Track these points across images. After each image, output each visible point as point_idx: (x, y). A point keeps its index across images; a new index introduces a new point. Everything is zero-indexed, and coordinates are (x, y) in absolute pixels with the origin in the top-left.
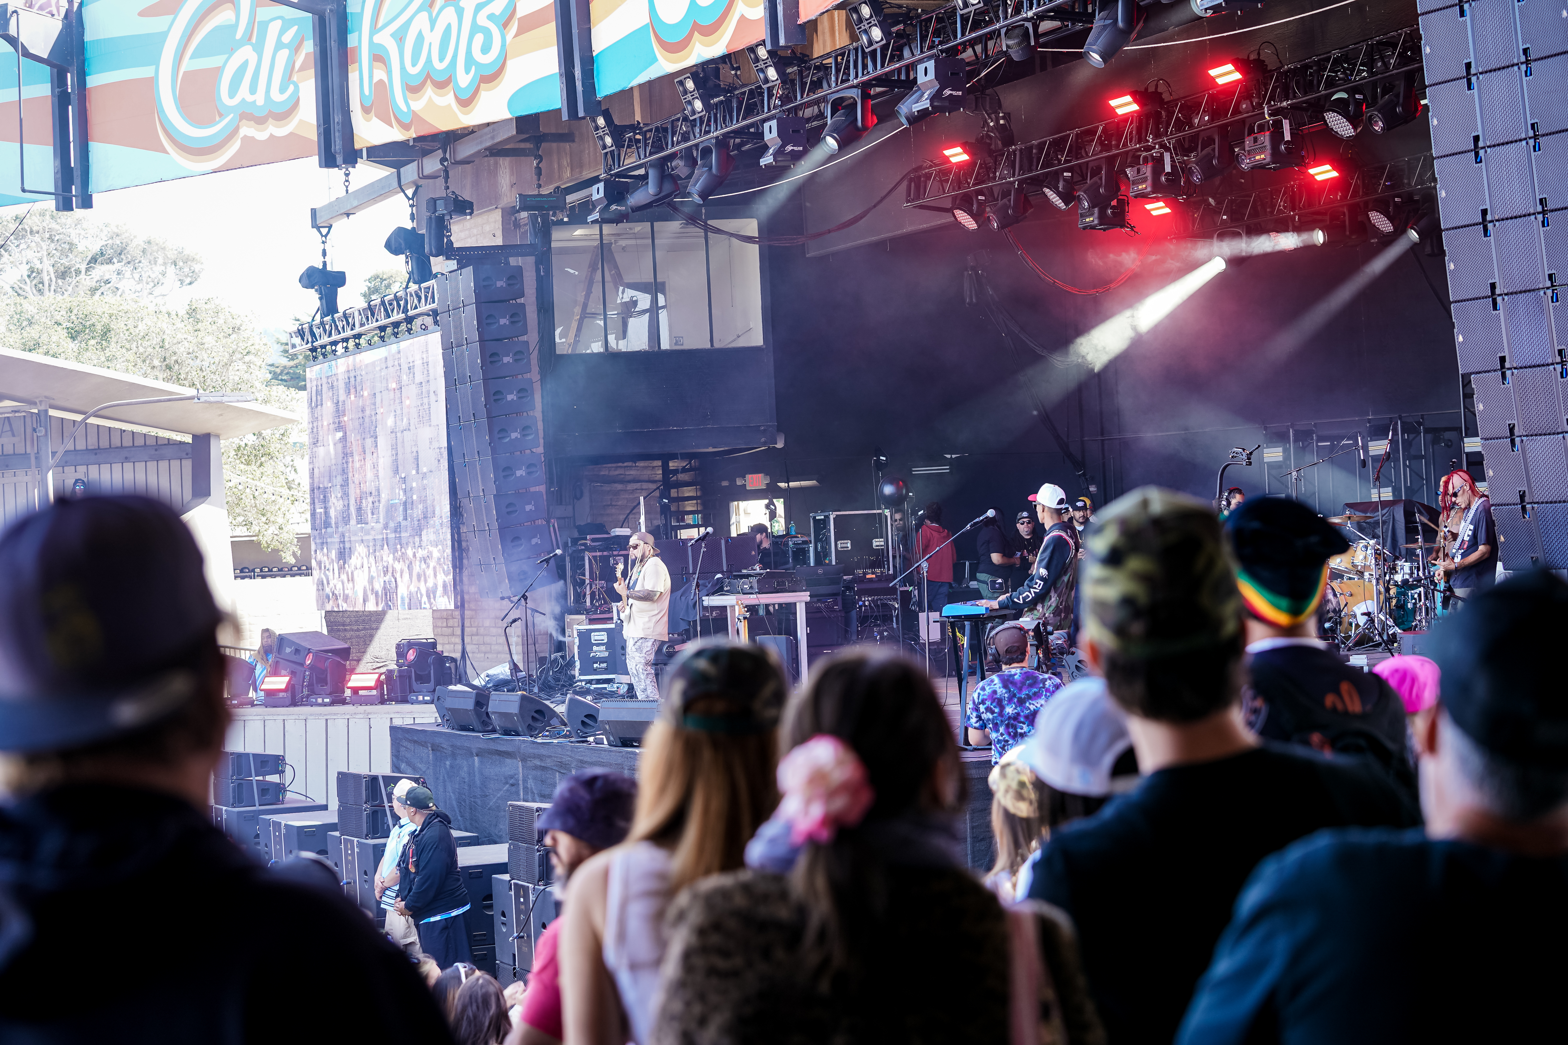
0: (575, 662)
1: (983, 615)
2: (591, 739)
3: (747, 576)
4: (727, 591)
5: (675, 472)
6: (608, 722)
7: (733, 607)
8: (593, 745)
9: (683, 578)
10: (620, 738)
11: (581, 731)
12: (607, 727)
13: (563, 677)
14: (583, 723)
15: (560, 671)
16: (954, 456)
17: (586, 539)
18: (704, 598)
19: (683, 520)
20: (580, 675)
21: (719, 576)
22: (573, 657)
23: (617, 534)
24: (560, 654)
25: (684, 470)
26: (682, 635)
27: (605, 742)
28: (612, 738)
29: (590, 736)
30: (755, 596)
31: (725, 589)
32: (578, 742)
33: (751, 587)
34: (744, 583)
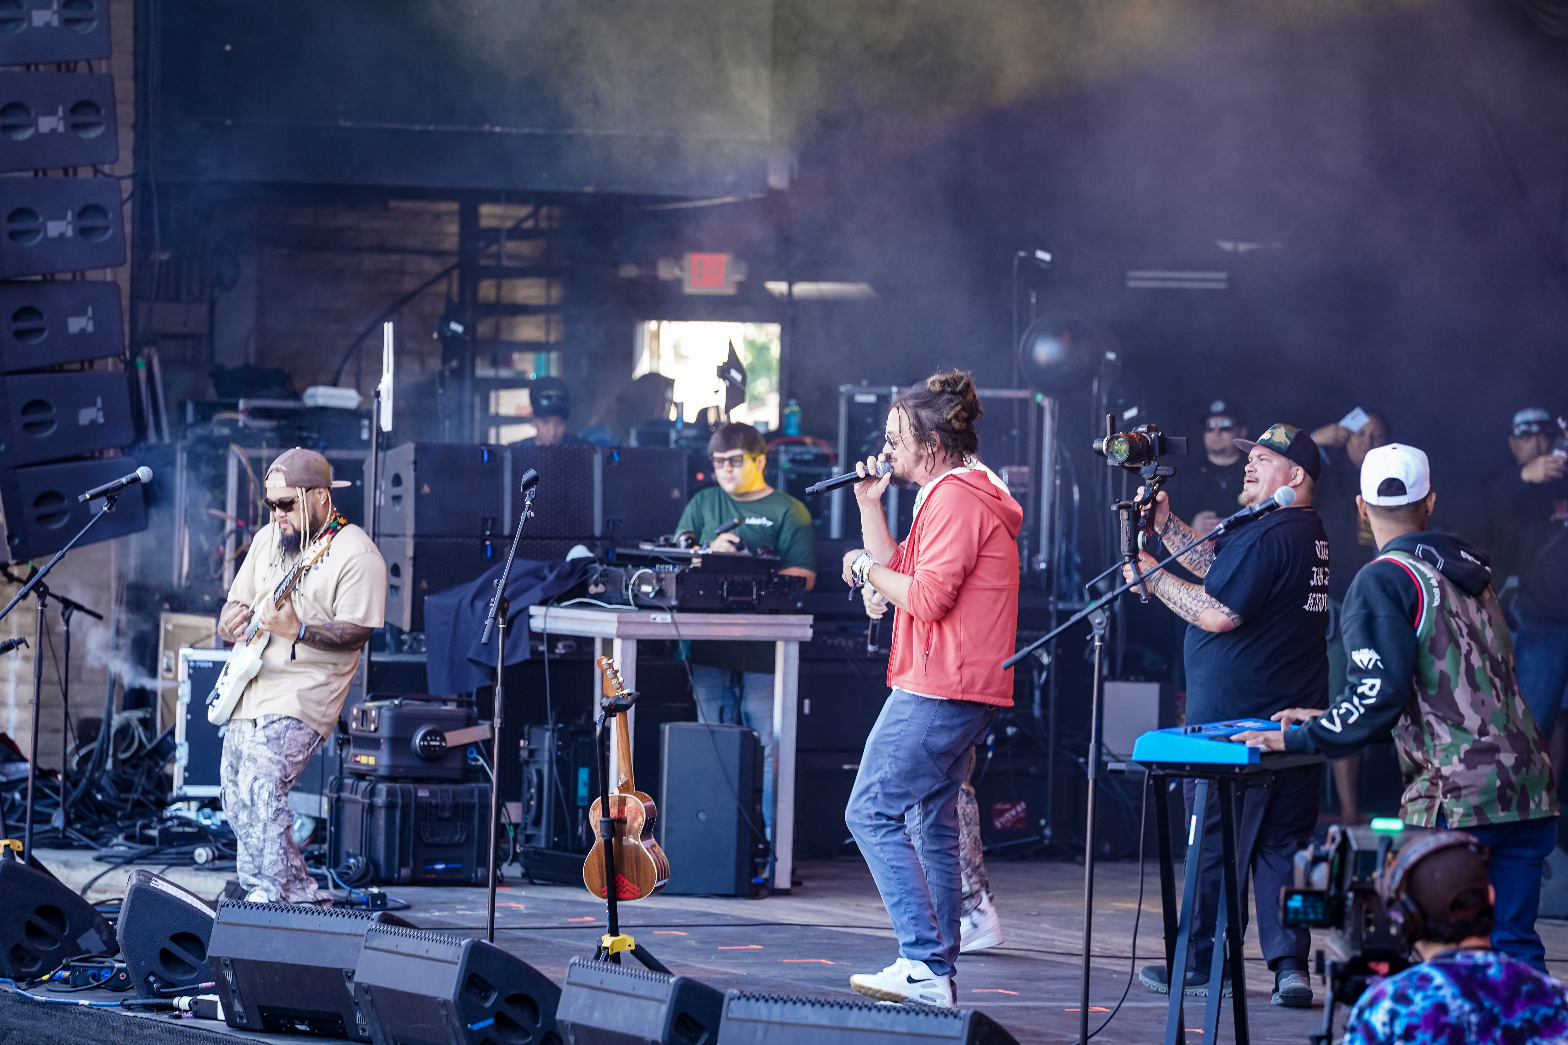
0: (174, 747)
1: (1242, 767)
2: (183, 1002)
3: (651, 561)
4: (596, 596)
5: (494, 235)
6: (234, 963)
7: (608, 644)
8: (187, 1020)
9: (484, 547)
10: (261, 1009)
11: (159, 979)
12: (229, 975)
13: (140, 780)
14: (167, 957)
15: (134, 762)
16: (1242, 247)
17: (234, 408)
18: (533, 610)
19: (508, 363)
20: (187, 782)
21: (579, 552)
22: (172, 733)
23: (321, 402)
24: (139, 714)
25: (516, 233)
26: (470, 705)
27: (221, 1015)
28: (238, 1007)
29: (181, 994)
30: (667, 617)
31: (592, 589)
32: (148, 1008)
33: (660, 593)
34: (642, 580)
